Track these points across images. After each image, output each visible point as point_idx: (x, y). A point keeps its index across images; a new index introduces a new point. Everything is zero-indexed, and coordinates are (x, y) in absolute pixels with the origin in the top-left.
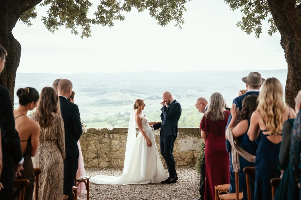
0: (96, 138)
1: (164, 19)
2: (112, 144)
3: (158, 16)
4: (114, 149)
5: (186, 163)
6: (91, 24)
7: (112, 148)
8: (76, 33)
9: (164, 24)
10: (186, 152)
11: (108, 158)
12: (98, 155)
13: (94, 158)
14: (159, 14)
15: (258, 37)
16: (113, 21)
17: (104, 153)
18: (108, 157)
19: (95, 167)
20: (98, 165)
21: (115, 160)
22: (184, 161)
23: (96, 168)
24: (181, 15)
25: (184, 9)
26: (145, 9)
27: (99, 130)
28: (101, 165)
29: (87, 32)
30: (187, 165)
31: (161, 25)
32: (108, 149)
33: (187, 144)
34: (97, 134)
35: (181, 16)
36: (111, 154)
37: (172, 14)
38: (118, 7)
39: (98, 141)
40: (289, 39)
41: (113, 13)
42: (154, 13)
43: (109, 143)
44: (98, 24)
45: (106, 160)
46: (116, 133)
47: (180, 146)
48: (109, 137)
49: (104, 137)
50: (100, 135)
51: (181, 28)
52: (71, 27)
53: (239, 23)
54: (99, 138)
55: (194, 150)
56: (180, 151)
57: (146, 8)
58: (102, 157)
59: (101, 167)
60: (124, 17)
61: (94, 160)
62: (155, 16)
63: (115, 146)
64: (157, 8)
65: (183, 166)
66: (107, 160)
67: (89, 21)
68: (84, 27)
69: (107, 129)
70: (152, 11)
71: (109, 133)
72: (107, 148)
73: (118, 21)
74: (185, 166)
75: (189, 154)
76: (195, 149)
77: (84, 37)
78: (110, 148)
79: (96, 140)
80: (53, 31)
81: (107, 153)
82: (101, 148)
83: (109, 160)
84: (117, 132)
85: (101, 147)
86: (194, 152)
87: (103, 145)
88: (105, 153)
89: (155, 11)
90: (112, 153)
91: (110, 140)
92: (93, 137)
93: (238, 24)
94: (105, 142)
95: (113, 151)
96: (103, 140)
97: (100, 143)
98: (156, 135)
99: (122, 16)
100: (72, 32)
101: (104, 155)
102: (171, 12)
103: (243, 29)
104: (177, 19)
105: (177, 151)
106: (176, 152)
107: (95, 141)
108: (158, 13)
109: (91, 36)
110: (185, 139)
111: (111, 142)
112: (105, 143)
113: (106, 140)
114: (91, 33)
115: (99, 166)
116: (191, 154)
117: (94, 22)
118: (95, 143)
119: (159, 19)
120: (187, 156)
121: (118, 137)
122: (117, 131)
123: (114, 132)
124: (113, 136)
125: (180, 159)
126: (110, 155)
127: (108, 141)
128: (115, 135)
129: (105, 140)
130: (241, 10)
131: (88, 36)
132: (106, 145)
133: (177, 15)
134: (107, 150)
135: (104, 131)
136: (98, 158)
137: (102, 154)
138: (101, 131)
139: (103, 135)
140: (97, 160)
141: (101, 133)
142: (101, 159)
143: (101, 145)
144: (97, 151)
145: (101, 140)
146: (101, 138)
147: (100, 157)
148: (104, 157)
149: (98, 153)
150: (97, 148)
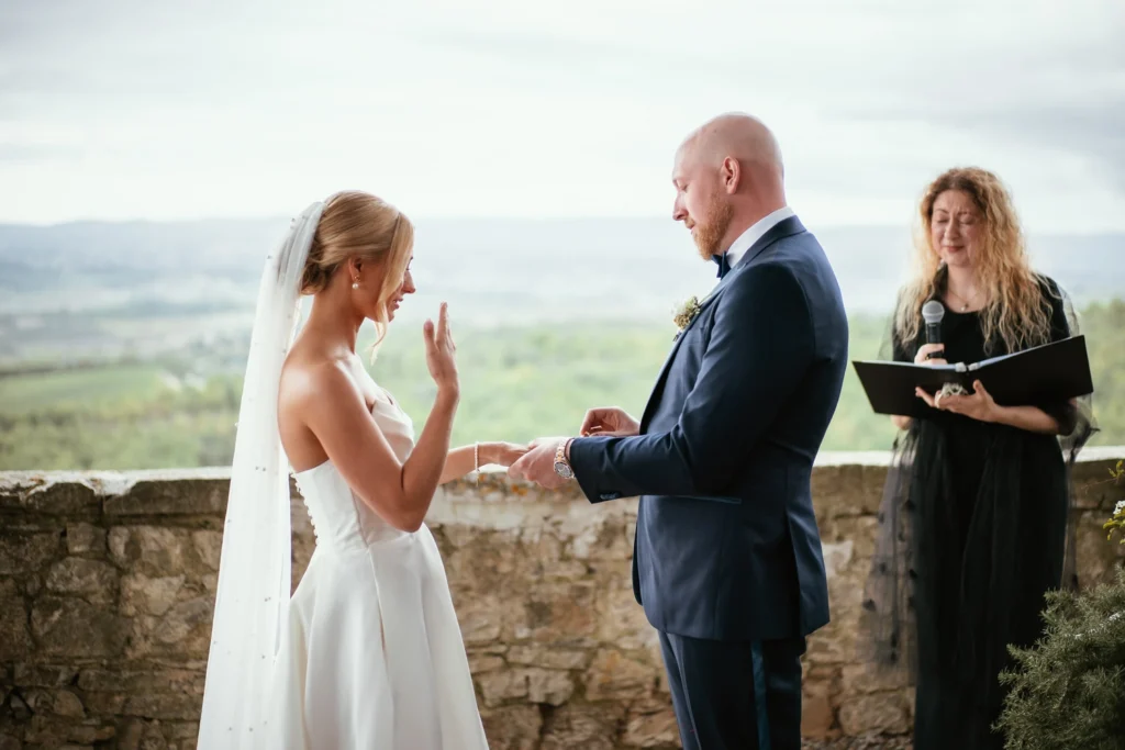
2: (131, 610)
4: (144, 647)
7: (129, 640)
11: (94, 721)
12: (17, 692)
17: (62, 677)
18: (93, 708)
21: (153, 733)
27: (22, 496)
32: (99, 650)
36: (117, 687)
39: (10, 583)
43: (98, 600)
45: (76, 732)
46: (158, 520)
48: (104, 555)
49: (61, 553)
50: (30, 534)
54: (19, 561)
58: (49, 712)
63: (150, 622)
69: (80, 487)
71: (99, 524)
72: (88, 638)
78: (109, 642)
81: (88, 682)
82: (38, 645)
83: (108, 731)
84: (165, 509)
85: (41, 632)
87: (57, 615)
88: (76, 678)
90: (126, 674)
91: (113, 572)
94: (67, 594)
95: (140, 664)
96: (56, 578)
97: (29, 600)
98: (473, 529)
101: (61, 695)
105: (626, 644)
106: (623, 652)
111: (116, 594)
112: (70, 604)
113: (77, 576)
121: (176, 552)
122: (170, 499)
123: (141, 511)
124: (133, 546)
125: (652, 703)
126: (111, 694)
127: (96, 586)
128: (152, 537)
129: (68, 580)
132: (82, 614)
134: (90, 652)
135: (63, 506)
136: (13, 716)
137: (48, 685)
138: (33, 504)
139: (54, 535)
140: (8, 734)
141: (36, 521)
142: (40, 730)
143: (40, 621)
144: (9, 666)
145: (35, 577)
146: (39, 560)
147: (31, 712)
148: (64, 712)
149: (18, 684)
150: (7, 641)
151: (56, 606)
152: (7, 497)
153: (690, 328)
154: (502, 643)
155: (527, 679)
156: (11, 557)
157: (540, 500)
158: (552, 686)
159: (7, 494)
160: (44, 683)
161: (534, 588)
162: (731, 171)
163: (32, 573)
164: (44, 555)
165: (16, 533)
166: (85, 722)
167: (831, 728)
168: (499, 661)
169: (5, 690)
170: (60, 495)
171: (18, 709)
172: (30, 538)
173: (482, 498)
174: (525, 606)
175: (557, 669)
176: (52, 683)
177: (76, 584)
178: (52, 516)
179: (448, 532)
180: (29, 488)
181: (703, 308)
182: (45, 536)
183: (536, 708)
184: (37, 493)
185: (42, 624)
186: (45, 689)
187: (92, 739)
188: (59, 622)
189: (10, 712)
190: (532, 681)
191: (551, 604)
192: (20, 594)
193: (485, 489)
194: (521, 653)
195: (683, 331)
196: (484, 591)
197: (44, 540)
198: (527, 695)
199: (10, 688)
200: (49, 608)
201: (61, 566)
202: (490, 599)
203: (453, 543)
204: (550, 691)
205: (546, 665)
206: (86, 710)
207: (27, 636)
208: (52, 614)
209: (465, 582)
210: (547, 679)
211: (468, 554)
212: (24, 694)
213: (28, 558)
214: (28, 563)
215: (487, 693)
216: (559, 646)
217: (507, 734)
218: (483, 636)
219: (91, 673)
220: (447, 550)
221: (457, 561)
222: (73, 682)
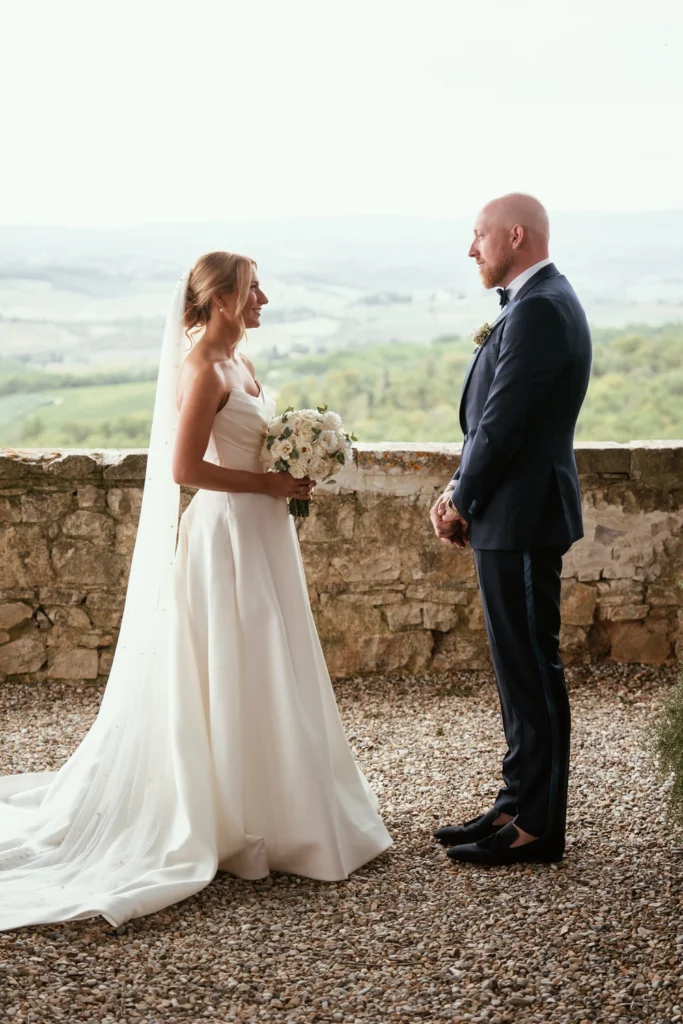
0: (28, 512)
2: (122, 550)
7: (123, 573)
11: (97, 631)
12: (42, 609)
13: (17, 631)
17: (74, 598)
18: (96, 622)
19: (27, 679)
20: (45, 667)
23: (32, 685)
27: (45, 465)
28: (61, 667)
32: (101, 579)
34: (30, 492)
36: (114, 607)
39: (36, 529)
43: (101, 542)
45: (85, 639)
48: (104, 509)
49: (73, 507)
50: (50, 493)
54: (42, 513)
55: (602, 579)
58: (64, 624)
59: (58, 681)
61: (19, 643)
66: (95, 641)
69: (87, 459)
71: (100, 486)
72: (93, 570)
75: (572, 601)
76: (606, 575)
78: (108, 573)
79: (29, 525)
81: (93, 603)
82: (56, 574)
85: (59, 565)
86: (603, 587)
87: (70, 552)
88: (84, 600)
91: (110, 522)
92: (8, 506)
94: (78, 538)
96: (69, 526)
97: (50, 541)
98: (379, 495)
101: (74, 611)
107: (21, 530)
111: (113, 538)
112: (80, 545)
113: (84, 524)
115: (49, 673)
116: (583, 599)
118: (23, 541)
123: (130, 477)
124: (125, 503)
126: (108, 611)
127: (98, 532)
129: (78, 527)
132: (88, 553)
134: (94, 580)
135: (74, 473)
136: (39, 627)
137: (64, 604)
138: (53, 471)
139: (68, 494)
140: (34, 640)
141: (55, 483)
142: (58, 637)
143: (58, 556)
144: (36, 589)
145: (55, 525)
146: (58, 513)
147: (52, 624)
148: (75, 624)
149: (43, 603)
150: (35, 571)
151: (71, 546)
152: (34, 466)
153: (485, 345)
154: (402, 583)
155: (422, 610)
156: (36, 509)
157: (431, 473)
158: (440, 617)
159: (34, 463)
160: (61, 602)
161: (426, 541)
162: (517, 235)
163: (53, 521)
164: (61, 509)
165: (41, 492)
166: (91, 632)
167: (668, 657)
168: (400, 596)
169: (33, 607)
170: (71, 464)
171: (42, 621)
172: (51, 496)
173: (386, 472)
174: (419, 554)
175: (445, 604)
176: (67, 602)
177: (84, 530)
178: (67, 480)
179: (360, 497)
180: (50, 460)
181: (493, 330)
182: (61, 495)
183: (429, 633)
184: (55, 463)
185: (60, 559)
186: (62, 607)
187: (96, 644)
188: (72, 558)
189: (36, 624)
190: (425, 611)
191: (440, 554)
192: (44, 537)
193: (389, 464)
194: (416, 591)
195: (480, 348)
196: (388, 543)
197: (60, 497)
198: (422, 623)
199: (37, 606)
200: (65, 548)
201: (73, 517)
202: (392, 549)
203: (364, 506)
204: (439, 620)
205: (436, 600)
206: (92, 623)
207: (48, 567)
208: (67, 552)
209: (373, 536)
210: (438, 611)
211: (376, 514)
212: (47, 611)
213: (49, 511)
214: (50, 514)
215: (390, 620)
216: (447, 586)
217: (406, 652)
218: (387, 577)
219: (95, 596)
220: (359, 511)
221: (367, 519)
222: (82, 602)
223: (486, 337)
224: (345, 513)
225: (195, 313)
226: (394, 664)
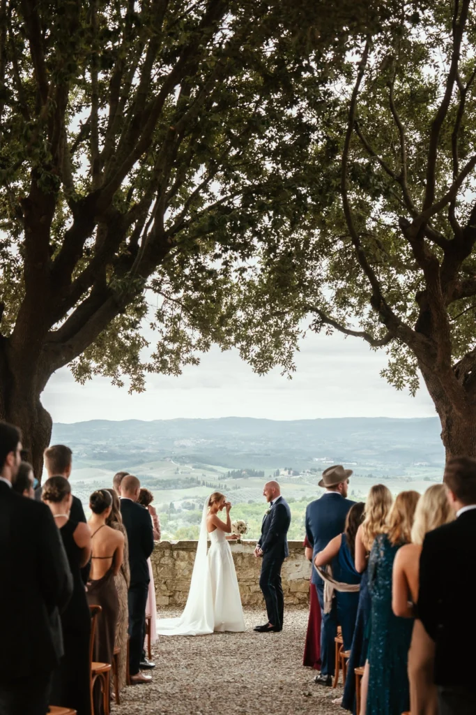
1: (263, 363)
2: (177, 568)
3: (253, 359)
4: (180, 576)
5: (298, 601)
6: (145, 372)
7: (177, 575)
8: (120, 384)
9: (263, 372)
10: (298, 583)
11: (169, 591)
14: (255, 356)
15: (414, 396)
16: (181, 366)
17: (163, 581)
18: (169, 589)
21: (181, 594)
22: (294, 596)
24: (290, 356)
25: (295, 348)
26: (233, 347)
29: (138, 385)
30: (299, 604)
31: (259, 372)
32: (171, 576)
33: (300, 567)
35: (290, 358)
37: (277, 356)
38: (189, 344)
40: (446, 412)
41: (181, 354)
42: (247, 354)
43: (171, 566)
44: (158, 372)
45: (165, 594)
46: (183, 549)
47: (288, 572)
48: (172, 556)
49: (163, 556)
50: (157, 552)
51: (291, 378)
52: (112, 375)
53: (384, 371)
54: (155, 557)
56: (289, 580)
57: (235, 345)
58: (160, 589)
60: (198, 359)
62: (249, 358)
63: (181, 571)
64: (252, 346)
65: (292, 604)
66: (168, 594)
67: (142, 367)
68: (135, 377)
69: (168, 542)
70: (244, 350)
71: (171, 550)
72: (168, 573)
73: (189, 365)
74: (295, 605)
75: (303, 585)
77: (134, 392)
78: (172, 575)
80: (83, 383)
81: (168, 583)
83: (172, 594)
84: (185, 547)
85: (159, 572)
89: (249, 352)
90: (176, 582)
91: (173, 560)
93: (383, 373)
94: (164, 564)
95: (179, 580)
96: (162, 561)
97: (157, 565)
99: (196, 358)
100: (113, 383)
101: (163, 585)
102: (274, 352)
103: (391, 381)
104: (284, 362)
108: (252, 355)
109: (144, 390)
110: (297, 560)
111: (174, 564)
112: (165, 566)
113: (166, 560)
114: (145, 386)
117: (150, 368)
119: (255, 363)
120: (299, 588)
121: (186, 556)
122: (186, 545)
123: (179, 547)
124: (178, 555)
125: (288, 594)
126: (172, 586)
127: (170, 563)
128: (182, 553)
130: (387, 350)
131: (140, 390)
132: (167, 569)
133: (285, 357)
134: (168, 577)
135: (164, 546)
139: (162, 552)
141: (158, 549)
145: (158, 561)
148: (163, 589)
151: (162, 567)
162: (273, 490)
164: (160, 556)
166: (167, 591)
170: (163, 544)
176: (161, 583)
177: (166, 562)
178: (161, 548)
181: (270, 510)
196: (251, 567)
197: (160, 553)
201: (163, 559)
202: (252, 569)
206: (167, 589)
211: (247, 559)
217: (256, 599)
218: (251, 577)
219: (169, 581)
220: (243, 558)
221: (245, 560)
222: (165, 583)
223: (269, 513)
224: (239, 559)
225: (210, 504)
226: (252, 602)
